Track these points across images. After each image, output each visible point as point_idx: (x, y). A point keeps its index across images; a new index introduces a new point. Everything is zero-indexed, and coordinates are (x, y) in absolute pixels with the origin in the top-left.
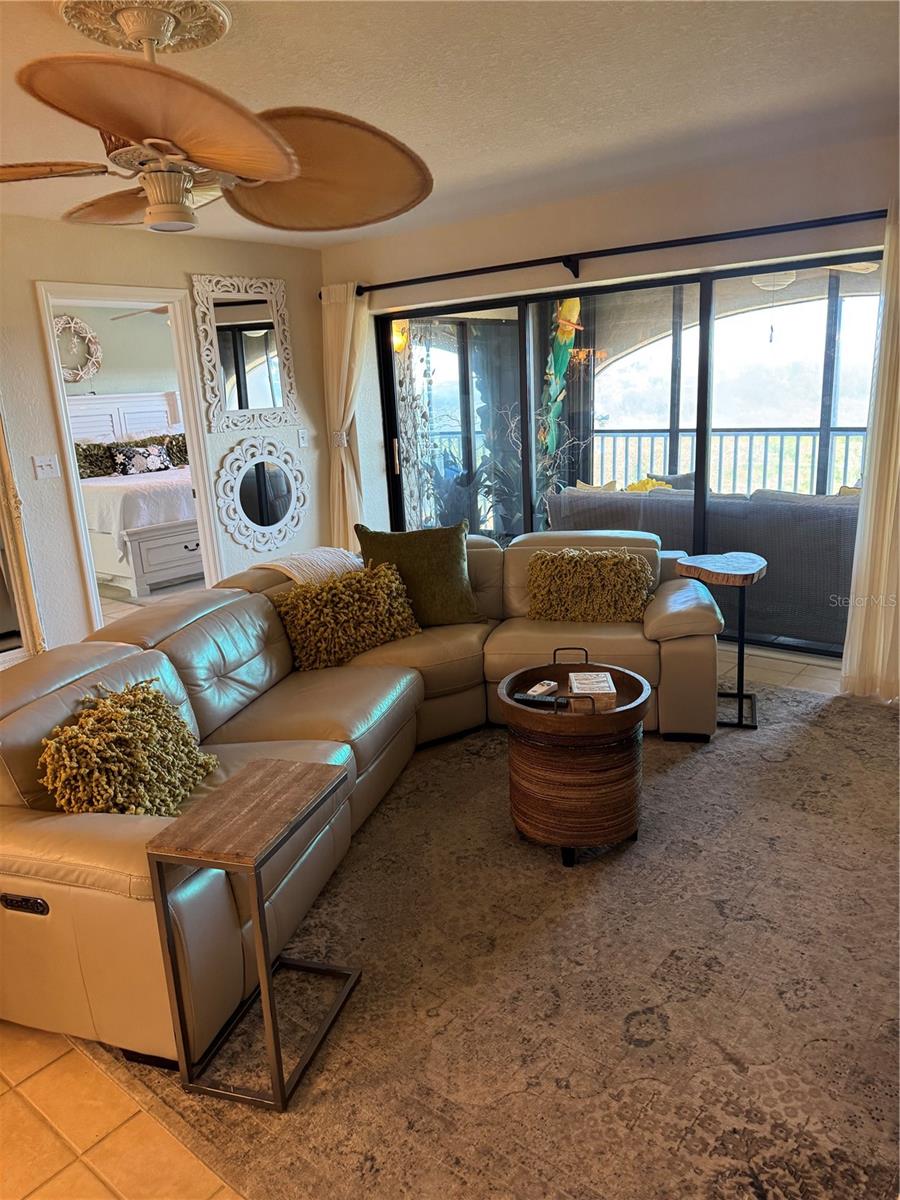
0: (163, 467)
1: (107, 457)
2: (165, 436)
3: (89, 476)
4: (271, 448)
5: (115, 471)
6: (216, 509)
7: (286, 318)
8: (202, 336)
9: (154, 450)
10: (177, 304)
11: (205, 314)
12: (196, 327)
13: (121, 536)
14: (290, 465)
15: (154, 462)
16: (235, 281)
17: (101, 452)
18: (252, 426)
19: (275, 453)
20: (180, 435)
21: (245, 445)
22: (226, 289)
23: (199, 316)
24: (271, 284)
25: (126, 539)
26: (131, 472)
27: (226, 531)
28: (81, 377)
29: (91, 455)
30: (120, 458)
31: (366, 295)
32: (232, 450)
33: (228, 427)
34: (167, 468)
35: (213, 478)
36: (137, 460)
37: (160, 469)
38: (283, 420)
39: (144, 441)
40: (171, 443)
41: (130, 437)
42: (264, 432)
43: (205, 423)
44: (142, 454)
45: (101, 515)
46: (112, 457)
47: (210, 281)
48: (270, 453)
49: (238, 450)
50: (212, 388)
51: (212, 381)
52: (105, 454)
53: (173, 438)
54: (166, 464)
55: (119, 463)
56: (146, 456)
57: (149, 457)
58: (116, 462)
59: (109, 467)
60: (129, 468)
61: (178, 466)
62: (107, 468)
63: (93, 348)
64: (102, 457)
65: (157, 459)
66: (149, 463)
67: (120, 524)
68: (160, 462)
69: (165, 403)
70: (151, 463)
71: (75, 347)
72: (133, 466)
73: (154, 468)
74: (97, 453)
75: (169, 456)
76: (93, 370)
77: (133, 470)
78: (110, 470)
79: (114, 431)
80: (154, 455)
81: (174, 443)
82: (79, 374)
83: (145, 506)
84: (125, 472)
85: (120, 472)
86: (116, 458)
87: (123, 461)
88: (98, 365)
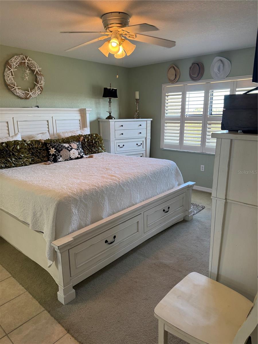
0: (79, 156)
1: (44, 150)
2: (80, 136)
3: (31, 164)
5: (49, 160)
9: (74, 145)
15: (74, 153)
17: (40, 146)
20: (89, 135)
25: (58, 251)
26: (59, 160)
28: (30, 96)
29: (33, 148)
30: (53, 151)
34: (82, 157)
36: (64, 152)
39: (68, 139)
40: (84, 140)
41: (59, 136)
44: (67, 148)
45: (35, 214)
46: (48, 150)
52: (42, 147)
53: (85, 136)
54: (81, 154)
55: (52, 154)
56: (70, 149)
57: (71, 150)
58: (50, 153)
59: (45, 157)
60: (58, 157)
61: (88, 156)
62: (44, 157)
63: (39, 78)
64: (40, 150)
65: (76, 151)
66: (71, 154)
67: (52, 233)
68: (78, 153)
69: (79, 115)
70: (72, 154)
71: (28, 76)
72: (61, 156)
73: (74, 157)
74: (37, 147)
75: (83, 149)
76: (38, 92)
77: (61, 159)
78: (46, 159)
79: (49, 131)
80: (74, 149)
81: (86, 140)
82: (29, 94)
83: (76, 211)
84: (55, 161)
85: (52, 160)
86: (50, 151)
87: (54, 153)
88: (41, 89)
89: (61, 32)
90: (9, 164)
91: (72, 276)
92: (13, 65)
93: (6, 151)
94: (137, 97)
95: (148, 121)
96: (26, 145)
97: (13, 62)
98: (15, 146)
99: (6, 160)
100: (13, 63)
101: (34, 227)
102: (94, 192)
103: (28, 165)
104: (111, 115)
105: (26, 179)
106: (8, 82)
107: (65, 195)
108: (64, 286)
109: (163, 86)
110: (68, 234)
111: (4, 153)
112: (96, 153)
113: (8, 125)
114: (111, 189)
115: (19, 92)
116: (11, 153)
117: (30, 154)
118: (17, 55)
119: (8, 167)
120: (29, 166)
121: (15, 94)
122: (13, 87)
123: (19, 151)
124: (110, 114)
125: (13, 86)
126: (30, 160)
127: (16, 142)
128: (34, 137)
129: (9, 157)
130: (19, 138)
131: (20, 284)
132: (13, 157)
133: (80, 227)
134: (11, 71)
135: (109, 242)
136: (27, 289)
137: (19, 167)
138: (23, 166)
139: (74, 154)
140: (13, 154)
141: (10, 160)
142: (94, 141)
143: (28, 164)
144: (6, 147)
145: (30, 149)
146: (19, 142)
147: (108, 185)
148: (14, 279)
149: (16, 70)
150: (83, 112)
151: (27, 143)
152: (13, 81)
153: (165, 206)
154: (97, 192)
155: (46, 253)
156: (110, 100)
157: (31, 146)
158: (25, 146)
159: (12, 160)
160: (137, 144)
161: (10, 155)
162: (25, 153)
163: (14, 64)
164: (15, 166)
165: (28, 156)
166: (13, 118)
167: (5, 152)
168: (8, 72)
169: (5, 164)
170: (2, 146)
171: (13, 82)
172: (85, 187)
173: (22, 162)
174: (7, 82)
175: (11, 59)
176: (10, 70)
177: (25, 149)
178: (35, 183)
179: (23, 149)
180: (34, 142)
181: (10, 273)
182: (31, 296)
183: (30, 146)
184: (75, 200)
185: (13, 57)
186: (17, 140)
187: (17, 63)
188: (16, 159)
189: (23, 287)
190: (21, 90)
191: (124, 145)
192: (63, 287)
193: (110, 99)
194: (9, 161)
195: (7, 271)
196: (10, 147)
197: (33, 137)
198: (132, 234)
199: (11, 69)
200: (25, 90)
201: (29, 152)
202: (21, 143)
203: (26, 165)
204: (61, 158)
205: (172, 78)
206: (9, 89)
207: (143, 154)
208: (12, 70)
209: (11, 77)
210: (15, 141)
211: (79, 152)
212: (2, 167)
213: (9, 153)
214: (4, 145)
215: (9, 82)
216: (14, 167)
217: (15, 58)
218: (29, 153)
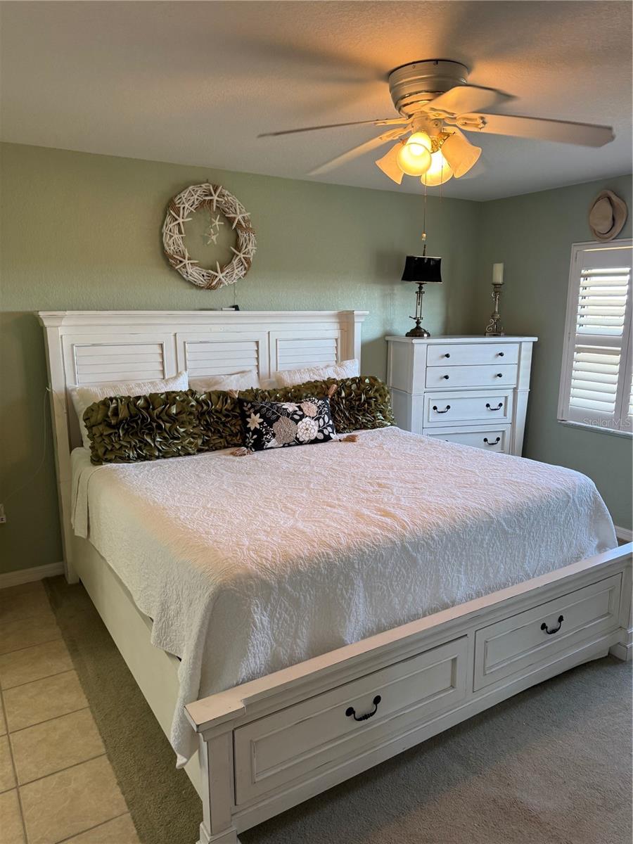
0: (321, 436)
1: (235, 417)
2: (331, 382)
3: (200, 451)
5: (244, 444)
9: (311, 408)
17: (228, 406)
20: (353, 380)
26: (269, 445)
28: (220, 282)
29: (209, 413)
30: (255, 421)
34: (327, 439)
36: (282, 426)
37: (315, 441)
39: (298, 388)
40: (339, 393)
41: (279, 380)
44: (290, 416)
45: (164, 608)
46: (244, 417)
52: (233, 410)
53: (343, 384)
54: (326, 432)
55: (252, 429)
56: (297, 418)
57: (301, 420)
58: (248, 426)
59: (236, 435)
60: (266, 438)
61: (345, 435)
62: (233, 435)
63: (243, 236)
64: (226, 416)
65: (313, 422)
66: (299, 430)
67: (192, 677)
68: (317, 428)
69: (336, 326)
70: (302, 431)
71: (216, 233)
72: (274, 435)
73: (307, 439)
74: (220, 408)
75: (332, 416)
76: (239, 272)
77: (273, 442)
78: (237, 440)
79: (258, 366)
80: (310, 417)
81: (343, 394)
82: (216, 277)
83: (266, 620)
84: (259, 446)
85: (250, 444)
86: (248, 420)
87: (258, 427)
88: (247, 264)
90: (147, 450)
91: (237, 803)
92: (184, 208)
93: (144, 419)
94: (498, 277)
95: (523, 343)
96: (194, 403)
97: (184, 200)
98: (164, 408)
99: (140, 441)
100: (183, 203)
101: (161, 642)
102: (321, 565)
103: (194, 454)
104: (421, 325)
105: (167, 500)
106: (170, 249)
107: (240, 571)
108: (212, 835)
109: (574, 249)
110: (237, 685)
111: (137, 424)
112: (367, 428)
113: (162, 351)
114: (375, 559)
115: (194, 273)
116: (154, 425)
117: (202, 426)
118: (195, 183)
119: (145, 458)
120: (195, 457)
121: (185, 276)
122: (181, 262)
123: (173, 419)
124: (418, 323)
125: (181, 259)
126: (200, 442)
127: (170, 397)
128: (221, 383)
129: (147, 434)
130: (181, 385)
131: (118, 784)
132: (159, 433)
133: (275, 666)
134: (177, 222)
135: (359, 712)
136: (130, 804)
137: (171, 460)
138: (180, 455)
139: (307, 429)
140: (159, 427)
141: (149, 441)
142: (363, 397)
143: (192, 452)
144: (143, 408)
145: (202, 414)
146: (178, 398)
147: (368, 545)
148: (108, 762)
149: (190, 219)
150: (346, 321)
151: (197, 400)
152: (182, 247)
153: (548, 615)
154: (330, 566)
155: (172, 729)
156: (420, 288)
157: (205, 408)
158: (192, 406)
159: (154, 440)
160: (488, 405)
161: (151, 429)
162: (190, 423)
163: (187, 206)
164: (161, 454)
165: (196, 431)
166: (175, 335)
167: (139, 422)
168: (171, 226)
169: (137, 451)
170: (135, 405)
171: (180, 249)
172: (299, 549)
173: (180, 448)
174: (167, 248)
175: (180, 193)
176: (176, 220)
177: (191, 413)
178: (182, 517)
179: (184, 415)
180: (214, 397)
181: (105, 741)
182: (135, 832)
183: (203, 407)
184: (265, 584)
185: (183, 190)
186: (173, 392)
187: (193, 202)
188: (164, 438)
189: (122, 796)
190: (197, 268)
191: (448, 407)
192: (208, 834)
193: (421, 284)
194: (147, 444)
195: (101, 734)
196: (154, 409)
197: (217, 383)
198: (435, 694)
199: (177, 217)
200: (207, 268)
201: (200, 420)
202: (182, 399)
203: (189, 454)
204: (273, 440)
205: (604, 226)
206: (171, 267)
207: (503, 431)
208: (180, 220)
209: (177, 236)
210: (168, 394)
211: (319, 426)
212: (129, 456)
213: (150, 424)
214: (140, 402)
215: (172, 248)
216: (158, 458)
217: (190, 192)
218: (200, 423)
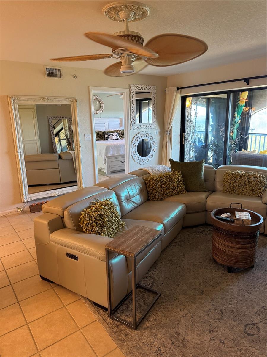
0: (117, 139)
2: (118, 131)
4: (147, 135)
5: (105, 139)
6: (130, 151)
7: (155, 97)
8: (131, 102)
9: (115, 134)
10: (126, 93)
11: (133, 96)
12: (130, 99)
13: (105, 157)
14: (152, 140)
15: (115, 137)
16: (142, 86)
17: (101, 134)
18: (143, 128)
19: (148, 136)
20: (123, 130)
21: (140, 134)
22: (139, 89)
23: (131, 96)
24: (152, 87)
25: (106, 158)
26: (109, 140)
27: (132, 158)
28: (98, 113)
30: (106, 136)
31: (180, 90)
32: (136, 135)
33: (136, 128)
34: (118, 139)
35: (131, 143)
36: (111, 136)
37: (116, 139)
38: (151, 127)
39: (113, 131)
40: (120, 132)
41: (109, 130)
42: (146, 130)
43: (130, 127)
45: (100, 151)
46: (104, 135)
47: (135, 86)
48: (147, 136)
49: (138, 135)
50: (133, 117)
51: (133, 115)
53: (121, 131)
56: (113, 135)
60: (108, 138)
61: (121, 139)
62: (103, 138)
63: (102, 105)
66: (113, 137)
67: (105, 154)
69: (119, 121)
71: (97, 104)
75: (119, 136)
76: (101, 111)
79: (105, 128)
83: (112, 150)
84: (107, 140)
88: (103, 109)
89: (108, 96)
101: (100, 155)
128: (100, 131)
135: (122, 162)
190: (94, 110)
200: (96, 111)
211: (117, 137)
